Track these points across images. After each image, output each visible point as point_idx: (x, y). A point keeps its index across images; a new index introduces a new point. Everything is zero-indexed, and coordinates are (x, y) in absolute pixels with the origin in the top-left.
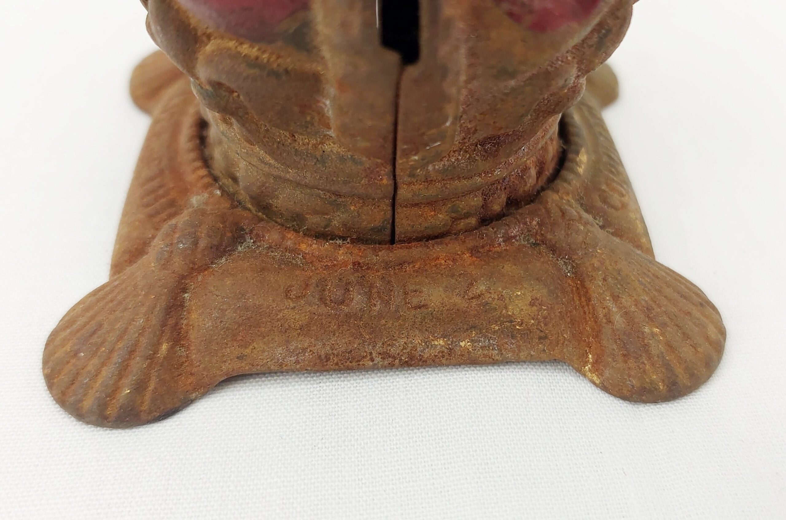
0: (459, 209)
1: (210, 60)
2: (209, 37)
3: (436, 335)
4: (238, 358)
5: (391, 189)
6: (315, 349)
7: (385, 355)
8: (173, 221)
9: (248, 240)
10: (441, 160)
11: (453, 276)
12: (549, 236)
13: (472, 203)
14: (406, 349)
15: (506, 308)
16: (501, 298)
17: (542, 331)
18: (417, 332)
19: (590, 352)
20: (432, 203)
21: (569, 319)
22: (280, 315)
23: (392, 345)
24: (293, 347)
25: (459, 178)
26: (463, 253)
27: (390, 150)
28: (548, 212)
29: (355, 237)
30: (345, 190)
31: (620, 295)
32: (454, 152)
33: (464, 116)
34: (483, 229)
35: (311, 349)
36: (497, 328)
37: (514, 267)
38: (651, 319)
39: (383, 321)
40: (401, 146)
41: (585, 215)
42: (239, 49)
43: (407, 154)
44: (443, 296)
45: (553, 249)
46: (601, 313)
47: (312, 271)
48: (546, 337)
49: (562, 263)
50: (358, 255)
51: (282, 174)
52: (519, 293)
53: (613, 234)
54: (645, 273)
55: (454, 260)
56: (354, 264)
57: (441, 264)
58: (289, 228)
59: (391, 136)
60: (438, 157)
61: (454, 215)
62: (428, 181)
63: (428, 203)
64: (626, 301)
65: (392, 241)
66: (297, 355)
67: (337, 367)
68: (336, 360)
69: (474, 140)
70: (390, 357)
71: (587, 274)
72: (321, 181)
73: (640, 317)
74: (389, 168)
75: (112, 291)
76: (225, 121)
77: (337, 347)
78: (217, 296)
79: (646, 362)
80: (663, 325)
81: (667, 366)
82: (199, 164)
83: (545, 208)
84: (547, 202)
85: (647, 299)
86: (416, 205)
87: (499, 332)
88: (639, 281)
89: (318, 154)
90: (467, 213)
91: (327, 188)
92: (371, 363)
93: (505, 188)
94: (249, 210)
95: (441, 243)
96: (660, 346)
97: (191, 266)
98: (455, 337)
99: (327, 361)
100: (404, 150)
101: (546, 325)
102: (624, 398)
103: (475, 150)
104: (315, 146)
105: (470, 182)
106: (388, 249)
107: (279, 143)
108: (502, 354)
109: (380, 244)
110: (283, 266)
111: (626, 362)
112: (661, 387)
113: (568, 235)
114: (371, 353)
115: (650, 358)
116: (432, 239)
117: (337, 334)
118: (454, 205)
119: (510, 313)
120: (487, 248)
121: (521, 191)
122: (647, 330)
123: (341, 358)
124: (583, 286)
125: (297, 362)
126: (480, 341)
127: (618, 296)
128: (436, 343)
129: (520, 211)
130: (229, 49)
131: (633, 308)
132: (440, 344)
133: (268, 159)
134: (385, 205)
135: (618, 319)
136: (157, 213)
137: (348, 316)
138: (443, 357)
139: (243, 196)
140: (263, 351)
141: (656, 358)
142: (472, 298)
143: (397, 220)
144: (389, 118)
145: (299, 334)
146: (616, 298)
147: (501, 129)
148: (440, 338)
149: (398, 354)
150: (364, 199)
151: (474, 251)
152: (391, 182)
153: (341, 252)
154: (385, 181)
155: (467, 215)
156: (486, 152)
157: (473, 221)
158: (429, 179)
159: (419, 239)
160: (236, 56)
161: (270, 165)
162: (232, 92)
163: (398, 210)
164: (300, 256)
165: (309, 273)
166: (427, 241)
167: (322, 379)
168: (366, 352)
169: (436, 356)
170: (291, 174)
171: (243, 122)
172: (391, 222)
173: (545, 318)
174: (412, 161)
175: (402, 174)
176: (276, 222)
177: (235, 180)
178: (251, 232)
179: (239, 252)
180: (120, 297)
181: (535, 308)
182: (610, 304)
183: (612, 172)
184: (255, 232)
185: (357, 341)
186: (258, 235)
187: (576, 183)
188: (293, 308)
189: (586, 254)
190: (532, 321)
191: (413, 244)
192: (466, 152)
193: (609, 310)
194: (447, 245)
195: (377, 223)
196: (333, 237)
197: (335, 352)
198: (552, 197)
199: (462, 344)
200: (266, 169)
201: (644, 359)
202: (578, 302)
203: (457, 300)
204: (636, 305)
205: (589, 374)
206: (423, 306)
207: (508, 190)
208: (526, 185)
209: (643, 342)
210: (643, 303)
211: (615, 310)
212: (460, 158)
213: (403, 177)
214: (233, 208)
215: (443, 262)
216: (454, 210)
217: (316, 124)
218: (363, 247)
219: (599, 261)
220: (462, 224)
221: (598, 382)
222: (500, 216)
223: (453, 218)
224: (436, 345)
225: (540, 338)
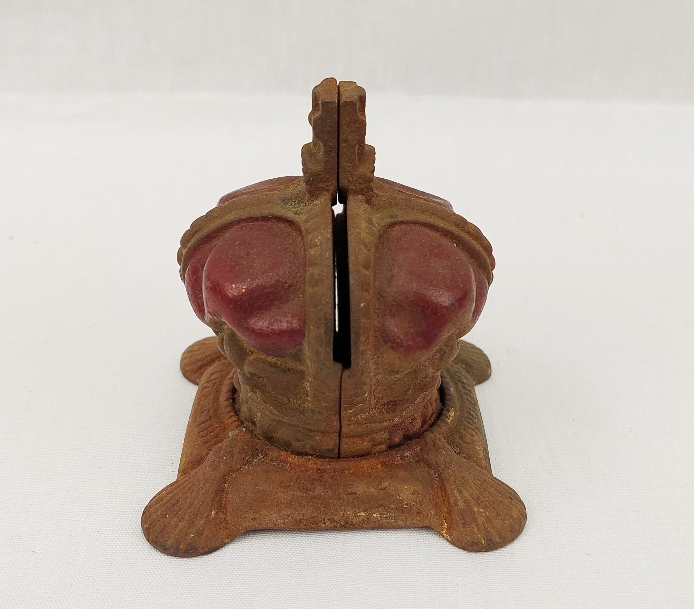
0: (376, 440)
1: (251, 364)
2: (252, 352)
3: (360, 509)
4: (252, 519)
5: (339, 427)
6: (294, 516)
7: (332, 521)
8: (220, 445)
9: (260, 456)
10: (365, 413)
11: (370, 477)
12: (426, 457)
13: (383, 437)
14: (343, 517)
15: (399, 496)
16: (397, 490)
17: (418, 509)
18: (350, 508)
19: (446, 522)
20: (360, 436)
21: (434, 503)
22: (276, 496)
23: (336, 515)
24: (282, 514)
25: (375, 422)
26: (377, 465)
27: (338, 408)
28: (426, 443)
29: (318, 454)
30: (314, 428)
31: (463, 491)
32: (372, 408)
33: (375, 391)
34: (389, 452)
35: (292, 515)
36: (394, 506)
37: (405, 473)
38: (478, 504)
39: (331, 501)
40: (343, 406)
41: (447, 445)
42: (267, 359)
43: (346, 409)
44: (365, 487)
45: (428, 464)
46: (452, 500)
47: (294, 473)
48: (421, 513)
49: (433, 472)
50: (319, 464)
51: (282, 420)
52: (407, 487)
53: (464, 458)
54: (478, 479)
55: (372, 469)
56: (317, 469)
57: (365, 471)
58: (283, 449)
59: (338, 400)
60: (363, 411)
61: (372, 443)
62: (358, 424)
63: (359, 436)
64: (465, 493)
65: (339, 457)
66: (284, 519)
67: (305, 527)
68: (305, 522)
69: (382, 402)
70: (334, 522)
71: (446, 479)
72: (302, 423)
73: (473, 502)
74: (337, 416)
75: (183, 483)
76: (252, 391)
77: (306, 515)
78: (243, 485)
79: (475, 527)
80: (486, 507)
81: (486, 529)
82: (232, 414)
83: (425, 441)
84: (426, 438)
85: (477, 493)
86: (352, 437)
87: (395, 509)
88: (474, 483)
89: (301, 409)
90: (380, 442)
91: (305, 427)
92: (324, 525)
93: (402, 429)
94: (261, 439)
95: (365, 459)
96: (483, 519)
97: (229, 469)
98: (371, 511)
99: (300, 523)
100: (345, 408)
101: (421, 505)
102: (464, 549)
103: (383, 408)
104: (300, 405)
105: (381, 425)
106: (336, 461)
107: (281, 403)
108: (397, 522)
109: (332, 459)
110: (279, 470)
111: (464, 527)
112: (483, 542)
113: (436, 456)
114: (324, 519)
115: (477, 525)
116: (361, 457)
117: (306, 508)
118: (373, 438)
119: (401, 498)
120: (390, 463)
121: (411, 431)
122: (476, 509)
123: (307, 521)
124: (443, 485)
125: (284, 523)
126: (384, 514)
127: (462, 491)
128: (360, 514)
129: (411, 442)
130: (262, 359)
131: (469, 497)
132: (362, 515)
133: (275, 411)
134: (335, 437)
135: (460, 503)
136: (209, 441)
137: (313, 497)
138: (364, 523)
139: (258, 431)
140: (266, 516)
141: (480, 525)
142: (381, 489)
143: (341, 445)
144: (338, 392)
145: (286, 507)
146: (460, 492)
147: (395, 397)
148: (362, 511)
149: (339, 521)
150: (324, 433)
151: (383, 464)
152: (339, 424)
153: (310, 463)
154: (335, 424)
155: (380, 444)
156: (389, 409)
157: (383, 447)
158: (358, 423)
159: (353, 457)
160: (265, 362)
161: (275, 414)
162: (260, 377)
163: (342, 439)
164: (288, 465)
165: (293, 474)
166: (358, 457)
167: (297, 535)
168: (321, 518)
169: (360, 522)
170: (286, 419)
171: (263, 392)
172: (338, 446)
173: (421, 502)
174: (349, 413)
175: (344, 420)
176: (275, 446)
177: (254, 423)
178: (262, 451)
179: (255, 462)
180: (189, 486)
181: (415, 496)
182: (457, 495)
183: (469, 422)
184: (264, 452)
185: (317, 512)
186: (265, 453)
187: (445, 428)
188: (284, 492)
189: (445, 467)
190: (413, 503)
191: (350, 459)
192: (379, 409)
193: (456, 498)
194: (368, 460)
195: (331, 447)
196: (306, 454)
197: (305, 518)
198: (430, 435)
199: (375, 515)
200: (273, 417)
201: (474, 525)
202: (440, 494)
203: (372, 490)
204: (471, 496)
205: (445, 535)
206: (354, 493)
207: (404, 430)
208: (414, 428)
209: (474, 516)
210: (475, 495)
211: (459, 498)
212: (375, 412)
213: (345, 422)
214: (252, 438)
215: (366, 469)
216: (373, 440)
217: (301, 394)
218: (322, 460)
219: (452, 471)
220: (378, 448)
221: (450, 540)
222: (399, 445)
223: (372, 445)
224: (360, 516)
225: (418, 513)
